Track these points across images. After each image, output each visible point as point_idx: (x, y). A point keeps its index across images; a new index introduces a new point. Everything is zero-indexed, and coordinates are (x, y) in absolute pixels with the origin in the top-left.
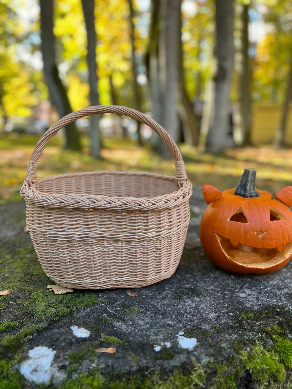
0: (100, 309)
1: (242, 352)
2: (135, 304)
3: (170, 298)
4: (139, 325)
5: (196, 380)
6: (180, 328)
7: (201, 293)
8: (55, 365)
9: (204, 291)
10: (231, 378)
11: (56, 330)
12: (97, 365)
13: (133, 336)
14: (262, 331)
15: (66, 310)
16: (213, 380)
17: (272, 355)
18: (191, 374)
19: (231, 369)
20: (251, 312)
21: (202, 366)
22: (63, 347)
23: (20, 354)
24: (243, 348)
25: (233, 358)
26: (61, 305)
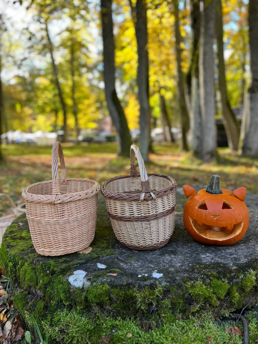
0: (114, 257)
1: (188, 283)
2: (135, 256)
3: (157, 254)
4: (134, 266)
5: (157, 293)
6: (156, 269)
7: (177, 253)
8: (86, 278)
9: (179, 253)
10: (180, 297)
11: (89, 264)
12: (106, 280)
13: (129, 270)
14: (205, 274)
15: (96, 256)
16: (169, 296)
17: (207, 288)
18: (155, 289)
19: (180, 291)
20: (204, 264)
21: (162, 286)
22: (91, 271)
23: (69, 273)
24: (189, 281)
25: (182, 285)
26: (94, 253)
